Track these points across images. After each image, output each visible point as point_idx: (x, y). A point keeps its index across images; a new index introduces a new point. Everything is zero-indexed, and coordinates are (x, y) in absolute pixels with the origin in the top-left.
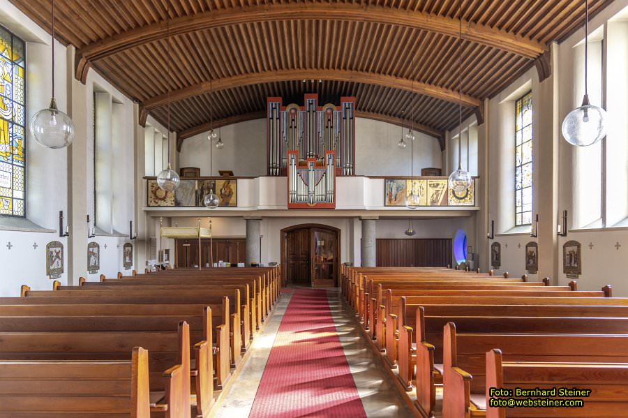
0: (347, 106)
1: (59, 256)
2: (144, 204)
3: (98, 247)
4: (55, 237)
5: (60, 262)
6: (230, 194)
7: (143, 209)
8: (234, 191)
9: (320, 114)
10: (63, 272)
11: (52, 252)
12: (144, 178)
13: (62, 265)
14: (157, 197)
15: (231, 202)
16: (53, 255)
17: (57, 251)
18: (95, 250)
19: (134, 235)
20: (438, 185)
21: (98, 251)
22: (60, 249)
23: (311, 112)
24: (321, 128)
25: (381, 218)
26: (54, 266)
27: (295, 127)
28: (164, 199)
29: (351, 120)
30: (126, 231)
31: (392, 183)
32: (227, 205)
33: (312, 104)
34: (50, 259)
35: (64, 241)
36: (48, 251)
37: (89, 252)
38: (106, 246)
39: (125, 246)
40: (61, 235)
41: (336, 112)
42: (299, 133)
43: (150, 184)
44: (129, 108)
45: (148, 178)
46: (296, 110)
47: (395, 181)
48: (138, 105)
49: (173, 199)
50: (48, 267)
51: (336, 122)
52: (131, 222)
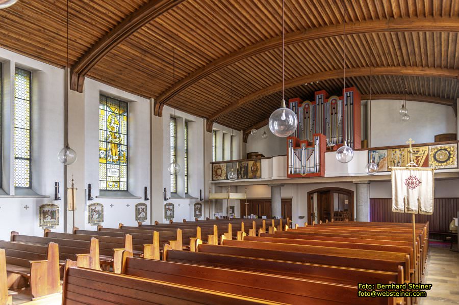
0: (348, 95)
1: (143, 210)
2: (211, 179)
3: (173, 205)
4: (142, 201)
5: (144, 214)
6: (257, 170)
7: (210, 182)
8: (259, 168)
9: (327, 105)
10: (147, 219)
11: (139, 209)
12: (211, 163)
13: (146, 215)
14: (217, 175)
15: (257, 175)
16: (140, 210)
17: (143, 208)
18: (171, 207)
19: (203, 197)
20: (418, 151)
21: (173, 208)
22: (144, 207)
23: (320, 104)
24: (327, 115)
25: (370, 182)
26: (141, 215)
27: (309, 118)
28: (220, 175)
29: (352, 105)
30: (197, 195)
31: (374, 153)
32: (255, 177)
33: (321, 98)
34: (138, 212)
35: (148, 203)
36: (136, 208)
37: (165, 208)
38: (179, 205)
39: (195, 205)
40: (146, 199)
41: (339, 102)
42: (311, 122)
43: (213, 167)
44: (199, 124)
45: (213, 163)
46: (308, 105)
47: (377, 151)
48: (206, 120)
49: (225, 175)
50: (136, 217)
51: (339, 109)
52: (201, 191)
